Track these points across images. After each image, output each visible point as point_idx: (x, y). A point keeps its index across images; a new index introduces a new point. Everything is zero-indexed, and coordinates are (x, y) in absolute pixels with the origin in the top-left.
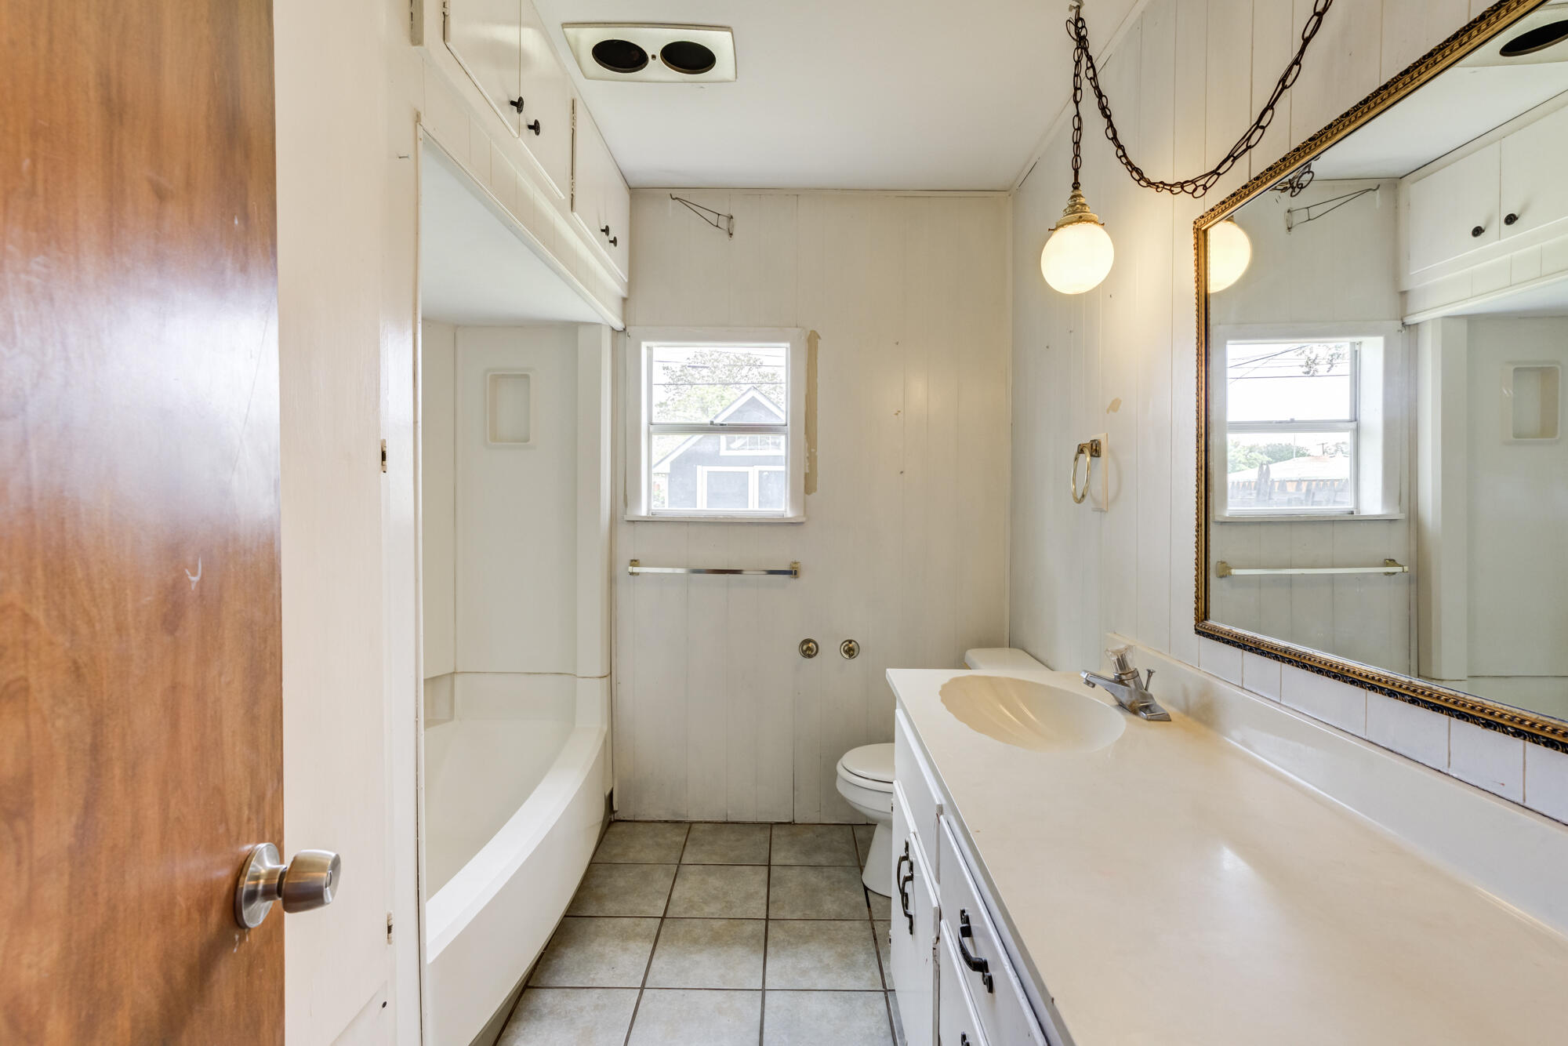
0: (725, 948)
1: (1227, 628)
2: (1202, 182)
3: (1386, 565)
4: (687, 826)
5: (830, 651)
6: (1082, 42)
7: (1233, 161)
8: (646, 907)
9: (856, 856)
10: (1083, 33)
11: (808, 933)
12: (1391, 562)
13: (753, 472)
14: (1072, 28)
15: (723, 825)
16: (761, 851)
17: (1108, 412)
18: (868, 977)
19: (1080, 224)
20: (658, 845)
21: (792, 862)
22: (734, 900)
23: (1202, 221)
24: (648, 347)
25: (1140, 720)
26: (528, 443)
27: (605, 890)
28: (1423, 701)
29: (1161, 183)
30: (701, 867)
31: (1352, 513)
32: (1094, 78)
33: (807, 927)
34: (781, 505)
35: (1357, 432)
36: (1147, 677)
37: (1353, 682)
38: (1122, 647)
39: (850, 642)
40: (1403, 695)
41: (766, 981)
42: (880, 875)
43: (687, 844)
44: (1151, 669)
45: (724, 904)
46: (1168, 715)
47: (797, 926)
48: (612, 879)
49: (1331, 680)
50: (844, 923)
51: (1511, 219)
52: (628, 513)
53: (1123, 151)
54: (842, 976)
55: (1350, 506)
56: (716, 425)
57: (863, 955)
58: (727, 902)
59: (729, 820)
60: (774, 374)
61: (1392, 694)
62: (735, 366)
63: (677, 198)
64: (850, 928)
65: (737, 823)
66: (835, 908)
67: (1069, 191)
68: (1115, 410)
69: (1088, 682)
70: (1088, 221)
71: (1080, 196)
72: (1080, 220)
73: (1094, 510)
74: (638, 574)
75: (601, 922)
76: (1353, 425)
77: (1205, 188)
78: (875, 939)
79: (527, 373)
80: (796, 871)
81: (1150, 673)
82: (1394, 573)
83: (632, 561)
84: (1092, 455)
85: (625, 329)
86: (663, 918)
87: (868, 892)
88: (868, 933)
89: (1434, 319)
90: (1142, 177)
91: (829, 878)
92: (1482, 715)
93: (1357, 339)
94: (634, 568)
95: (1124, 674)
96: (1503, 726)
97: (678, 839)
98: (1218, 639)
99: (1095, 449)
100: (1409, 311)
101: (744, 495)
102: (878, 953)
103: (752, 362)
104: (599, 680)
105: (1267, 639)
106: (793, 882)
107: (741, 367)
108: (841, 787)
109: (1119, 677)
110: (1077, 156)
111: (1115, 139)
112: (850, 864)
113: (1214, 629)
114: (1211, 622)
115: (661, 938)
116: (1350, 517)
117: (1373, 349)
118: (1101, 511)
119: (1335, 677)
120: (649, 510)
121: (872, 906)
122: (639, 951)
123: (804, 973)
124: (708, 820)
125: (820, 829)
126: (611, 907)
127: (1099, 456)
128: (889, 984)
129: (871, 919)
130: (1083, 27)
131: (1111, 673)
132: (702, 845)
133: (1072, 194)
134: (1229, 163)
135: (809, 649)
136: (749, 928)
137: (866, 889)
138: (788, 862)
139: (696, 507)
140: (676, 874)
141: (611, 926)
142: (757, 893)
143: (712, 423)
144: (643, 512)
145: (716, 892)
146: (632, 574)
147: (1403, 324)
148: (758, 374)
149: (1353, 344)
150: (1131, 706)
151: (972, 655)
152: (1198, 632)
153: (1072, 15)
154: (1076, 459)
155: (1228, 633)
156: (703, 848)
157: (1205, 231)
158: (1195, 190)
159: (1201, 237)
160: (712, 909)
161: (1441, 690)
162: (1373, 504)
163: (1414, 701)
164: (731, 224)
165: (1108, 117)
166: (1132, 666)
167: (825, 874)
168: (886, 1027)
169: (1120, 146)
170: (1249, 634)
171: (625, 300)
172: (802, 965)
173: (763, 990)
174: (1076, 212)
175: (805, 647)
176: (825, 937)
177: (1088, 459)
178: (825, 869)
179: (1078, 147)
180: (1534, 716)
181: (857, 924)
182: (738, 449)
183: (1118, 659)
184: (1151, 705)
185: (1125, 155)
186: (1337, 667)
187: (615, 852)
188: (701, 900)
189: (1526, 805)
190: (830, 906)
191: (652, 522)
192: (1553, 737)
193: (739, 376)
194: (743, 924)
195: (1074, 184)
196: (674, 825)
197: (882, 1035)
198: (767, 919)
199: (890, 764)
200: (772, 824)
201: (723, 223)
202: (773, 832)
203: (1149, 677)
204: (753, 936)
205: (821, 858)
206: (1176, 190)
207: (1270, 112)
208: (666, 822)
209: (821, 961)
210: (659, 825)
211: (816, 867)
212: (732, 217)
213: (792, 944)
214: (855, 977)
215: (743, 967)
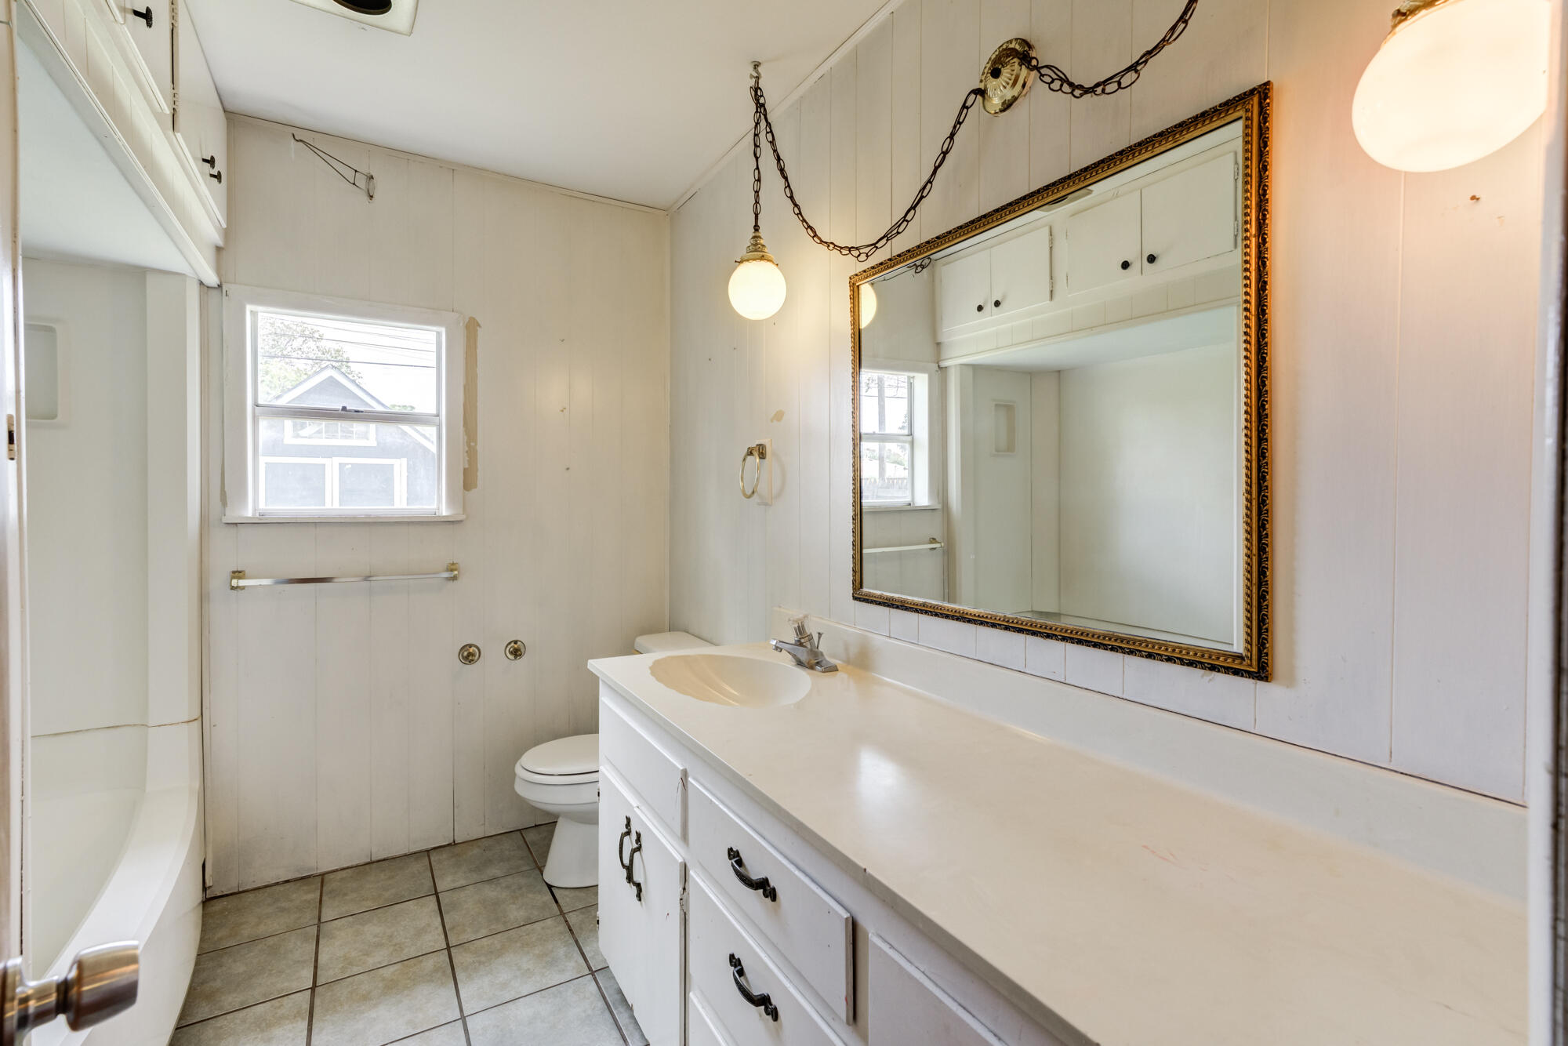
0: (406, 992)
1: (878, 592)
2: (866, 250)
3: (931, 543)
4: (319, 879)
5: (494, 655)
6: (760, 107)
7: (887, 240)
8: (286, 984)
9: (531, 859)
10: (762, 101)
11: (499, 947)
12: (933, 540)
13: (332, 465)
14: (753, 93)
15: (367, 867)
16: (423, 881)
17: (772, 421)
18: (573, 965)
19: (762, 262)
20: (283, 910)
21: (463, 882)
22: (403, 940)
23: (856, 277)
24: (251, 311)
25: (817, 672)
26: (55, 420)
27: (218, 984)
28: (1012, 627)
29: (832, 243)
30: (350, 919)
31: (910, 504)
32: (773, 143)
33: (496, 941)
34: (435, 501)
35: (912, 443)
36: (817, 638)
37: (969, 621)
38: (801, 616)
39: (516, 642)
40: (1000, 625)
41: (464, 1008)
42: (561, 869)
43: (324, 898)
44: (821, 632)
45: (391, 949)
46: (836, 666)
47: (486, 943)
48: (224, 968)
49: (955, 622)
50: (535, 926)
51: (997, 304)
52: (228, 512)
53: (799, 209)
54: (546, 974)
55: (908, 500)
56: (350, 411)
57: (562, 949)
58: (395, 945)
59: (373, 859)
60: (338, 351)
61: (994, 625)
62: (284, 335)
63: (301, 141)
64: (543, 928)
65: (384, 860)
66: (521, 913)
67: (751, 232)
68: (779, 420)
69: (777, 648)
70: (768, 260)
71: (760, 238)
72: (762, 258)
73: (759, 504)
74: (243, 588)
75: (220, 1022)
76: (910, 438)
77: (867, 256)
78: (571, 930)
79: (51, 325)
80: (470, 890)
81: (820, 634)
82: (935, 549)
83: (234, 572)
84: (760, 458)
85: (220, 286)
86: (313, 989)
87: (553, 889)
88: (563, 927)
89: (955, 365)
90: (815, 235)
91: (508, 887)
92: (1045, 631)
93: (911, 374)
94: (240, 581)
95: (803, 637)
96: (1056, 635)
97: (310, 896)
98: (872, 602)
99: (761, 452)
100: (943, 357)
101: (388, 492)
102: (577, 942)
103: (307, 333)
104: (186, 725)
105: (910, 598)
106: (468, 905)
107: (292, 338)
108: (521, 789)
109: (799, 641)
110: (757, 202)
111: (791, 197)
112: (528, 868)
113: (869, 595)
114: (865, 590)
115: (316, 1010)
116: (909, 508)
117: (922, 382)
118: (766, 504)
119: (957, 619)
120: (255, 510)
121: (559, 901)
122: (291, 1035)
123: (504, 986)
124: (345, 866)
125: (486, 842)
126: (230, 1000)
127: (764, 458)
128: (594, 966)
129: (562, 914)
130: (762, 96)
131: (792, 638)
132: (345, 894)
133: (754, 235)
134: (884, 240)
135: (470, 654)
136: (429, 963)
137: (550, 887)
138: (457, 884)
139: (324, 505)
140: (318, 936)
141: (238, 1021)
142: (429, 925)
143: (344, 409)
144: (249, 513)
145: (377, 939)
146: (233, 588)
147: (939, 366)
148: (315, 348)
149: (909, 378)
150: (808, 663)
151: (641, 641)
152: (855, 598)
153: (752, 82)
154: (744, 460)
155: (881, 597)
156: (347, 898)
157: (858, 286)
158: (859, 255)
159: (855, 290)
160: (378, 957)
161: (1022, 618)
162: (923, 499)
163: (1007, 628)
164: (371, 184)
165: (786, 178)
166: (808, 632)
167: (504, 885)
168: (601, 1004)
169: (796, 205)
170: (896, 596)
171: (219, 249)
172: (501, 979)
173: (463, 1018)
174: (757, 250)
175: (465, 654)
176: (519, 945)
177: (758, 460)
178: (501, 880)
179: (758, 196)
180: (1072, 627)
181: (549, 922)
182: (310, 437)
183: (799, 627)
184: (822, 661)
185: (800, 213)
186: (959, 612)
187: (219, 935)
188: (360, 953)
189: (1067, 682)
190: (516, 913)
191: (262, 524)
192: (1082, 638)
193: (289, 349)
194: (421, 961)
195: (755, 226)
196: (299, 884)
197: (599, 1012)
198: (448, 948)
199: (594, 752)
200: (428, 851)
201: (361, 182)
202: (432, 859)
203: (819, 638)
204: (436, 970)
205: (494, 871)
206: (844, 252)
207: (912, 212)
208: (287, 881)
209: (519, 969)
210: (278, 888)
211: (491, 881)
212: (372, 177)
213: (484, 963)
214: (559, 971)
215: (436, 1002)
